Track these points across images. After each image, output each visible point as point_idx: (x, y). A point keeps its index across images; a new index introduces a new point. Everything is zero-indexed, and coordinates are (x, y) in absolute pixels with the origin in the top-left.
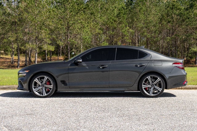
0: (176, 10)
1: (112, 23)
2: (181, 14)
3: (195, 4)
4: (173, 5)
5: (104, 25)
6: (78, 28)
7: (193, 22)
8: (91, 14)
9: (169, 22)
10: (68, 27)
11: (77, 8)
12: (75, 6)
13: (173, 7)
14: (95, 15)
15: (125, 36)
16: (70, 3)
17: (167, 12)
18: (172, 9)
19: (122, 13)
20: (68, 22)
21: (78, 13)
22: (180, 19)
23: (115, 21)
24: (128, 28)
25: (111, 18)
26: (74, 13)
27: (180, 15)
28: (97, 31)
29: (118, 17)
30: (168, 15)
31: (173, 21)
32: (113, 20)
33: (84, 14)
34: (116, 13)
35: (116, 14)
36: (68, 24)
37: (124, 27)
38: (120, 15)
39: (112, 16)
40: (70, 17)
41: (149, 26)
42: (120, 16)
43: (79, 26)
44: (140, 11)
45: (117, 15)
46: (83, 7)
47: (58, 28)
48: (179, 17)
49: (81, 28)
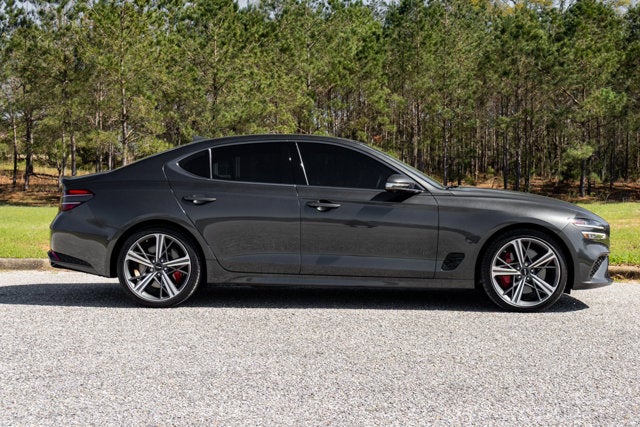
0: (527, 41)
1: (343, 77)
2: (538, 50)
3: (579, 23)
4: (519, 27)
5: (322, 82)
6: (243, 91)
7: (572, 73)
8: (283, 50)
9: (506, 74)
10: (215, 88)
11: (241, 35)
12: (235, 29)
13: (518, 32)
14: (292, 55)
15: (378, 112)
16: (220, 19)
17: (503, 45)
18: (516, 37)
19: (371, 47)
20: (216, 74)
21: (243, 47)
22: (537, 64)
23: (352, 72)
24: (387, 91)
25: (340, 62)
26: (231, 50)
27: (537, 53)
28: (300, 99)
29: (360, 59)
30: (503, 55)
31: (518, 72)
32: (344, 68)
33: (262, 52)
34: (354, 49)
35: (354, 52)
36: (214, 80)
37: (376, 89)
38: (366, 54)
39: (342, 56)
40: (220, 60)
41: (448, 86)
42: (366, 57)
43: (246, 85)
44: (423, 43)
45: (357, 54)
46: (257, 32)
47: (186, 91)
48: (532, 60)
49: (251, 90)
